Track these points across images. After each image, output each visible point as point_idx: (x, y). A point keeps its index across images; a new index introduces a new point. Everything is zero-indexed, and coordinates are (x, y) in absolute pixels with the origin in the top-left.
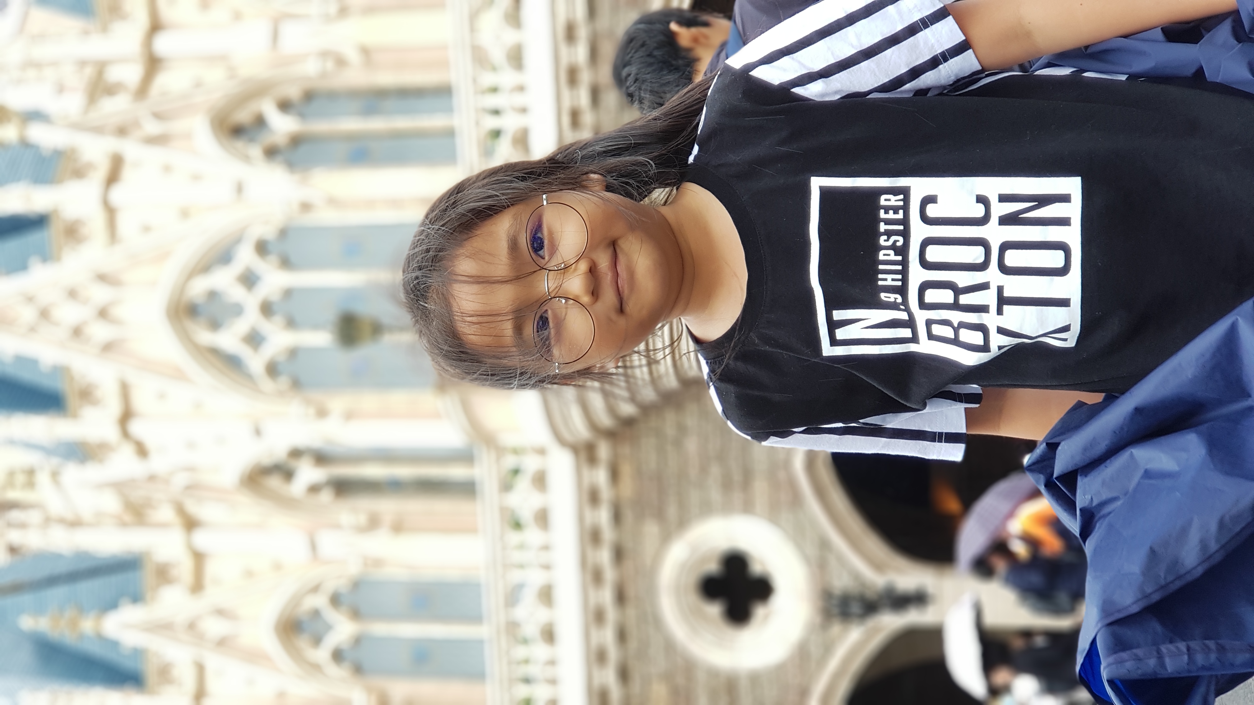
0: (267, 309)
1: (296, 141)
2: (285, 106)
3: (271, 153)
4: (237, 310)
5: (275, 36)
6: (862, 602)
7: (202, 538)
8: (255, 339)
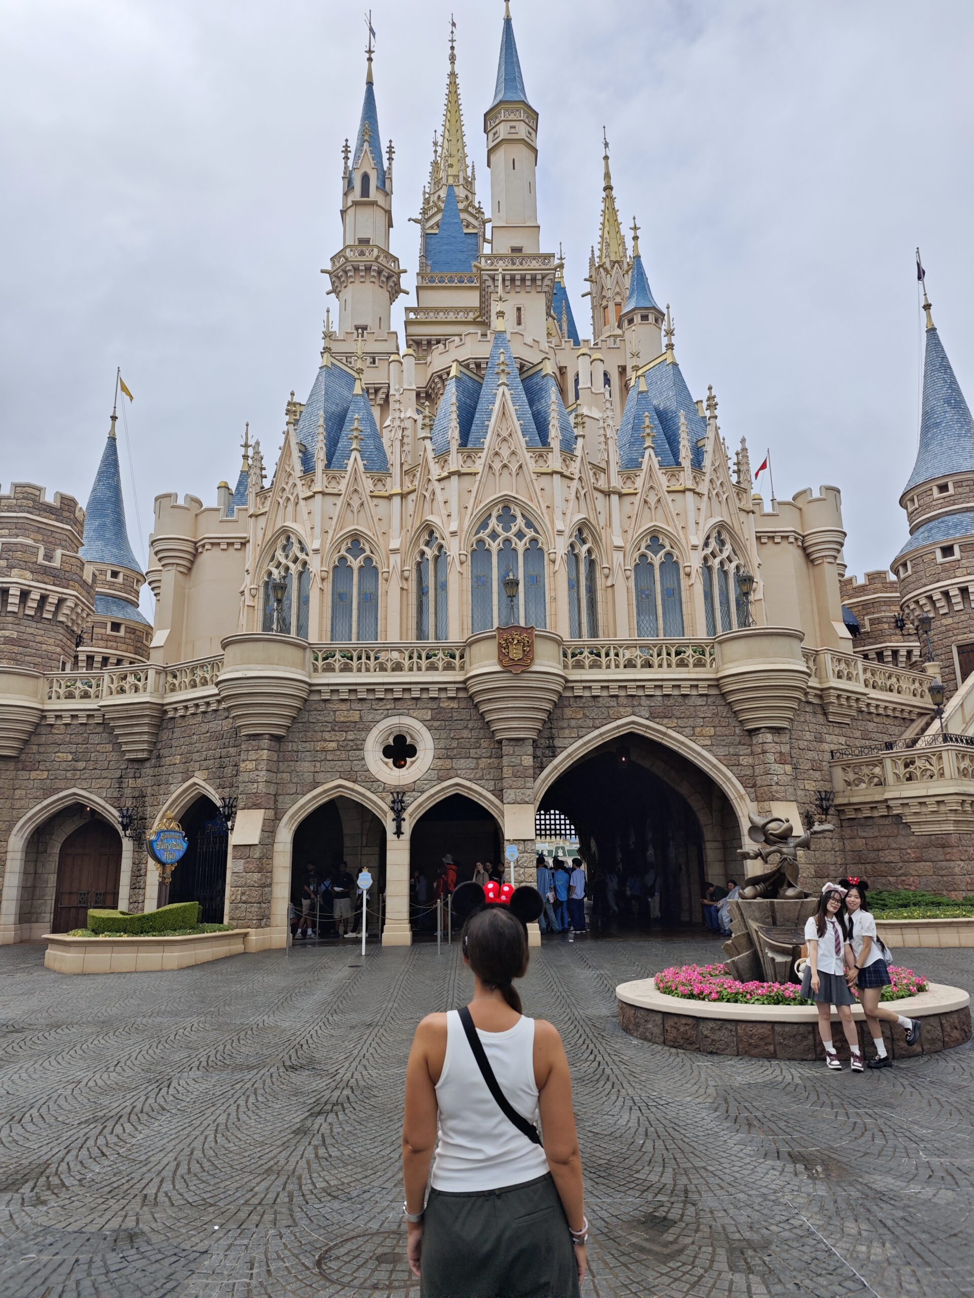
0: (507, 541)
1: (576, 556)
3: (572, 546)
4: (507, 529)
5: (618, 548)
6: (398, 808)
7: (397, 500)
8: (494, 535)
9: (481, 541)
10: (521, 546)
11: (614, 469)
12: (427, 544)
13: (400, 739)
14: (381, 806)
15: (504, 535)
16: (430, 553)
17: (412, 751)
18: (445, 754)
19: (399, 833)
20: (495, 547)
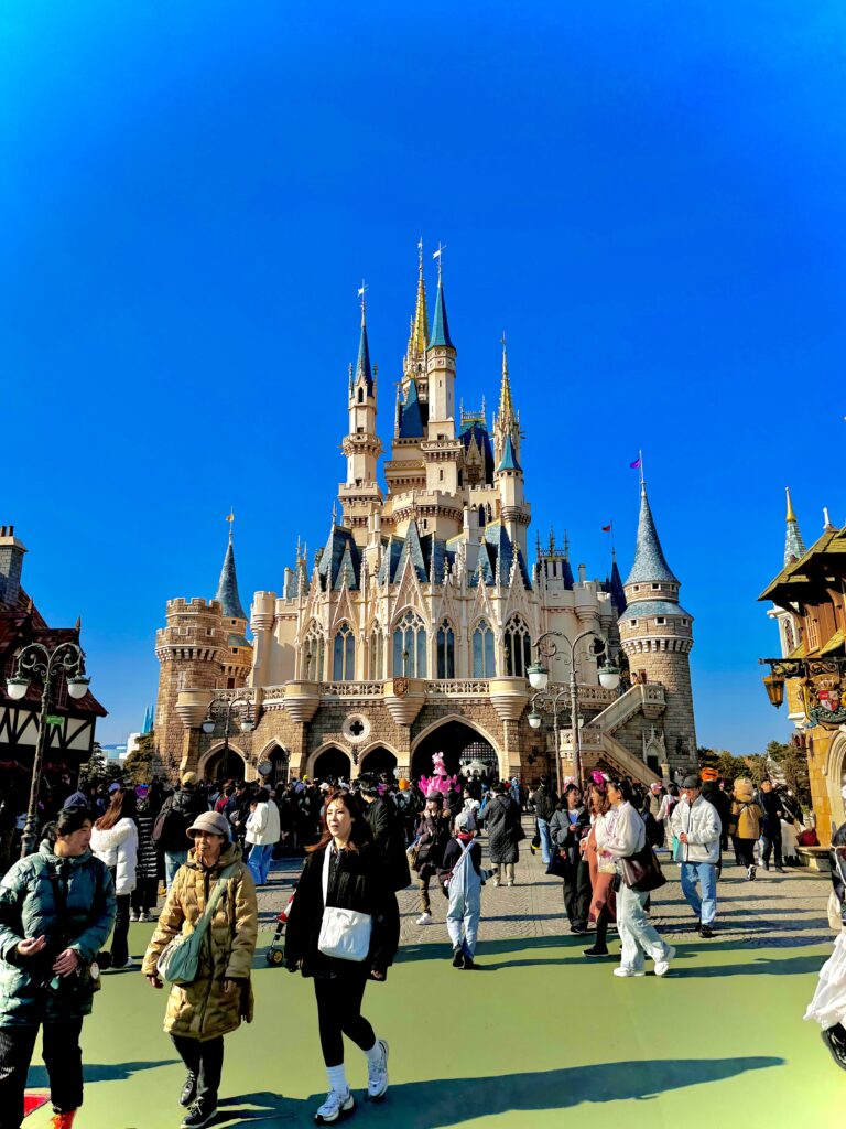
0: (410, 628)
1: (443, 633)
2: (450, 630)
3: (441, 628)
4: (410, 622)
5: (465, 627)
6: (355, 752)
7: (363, 605)
8: (404, 625)
9: (399, 628)
10: (415, 630)
11: (464, 587)
12: (376, 627)
13: (357, 723)
14: (348, 752)
15: (408, 625)
16: (377, 632)
17: (362, 728)
18: (375, 730)
19: (356, 762)
20: (404, 631)
